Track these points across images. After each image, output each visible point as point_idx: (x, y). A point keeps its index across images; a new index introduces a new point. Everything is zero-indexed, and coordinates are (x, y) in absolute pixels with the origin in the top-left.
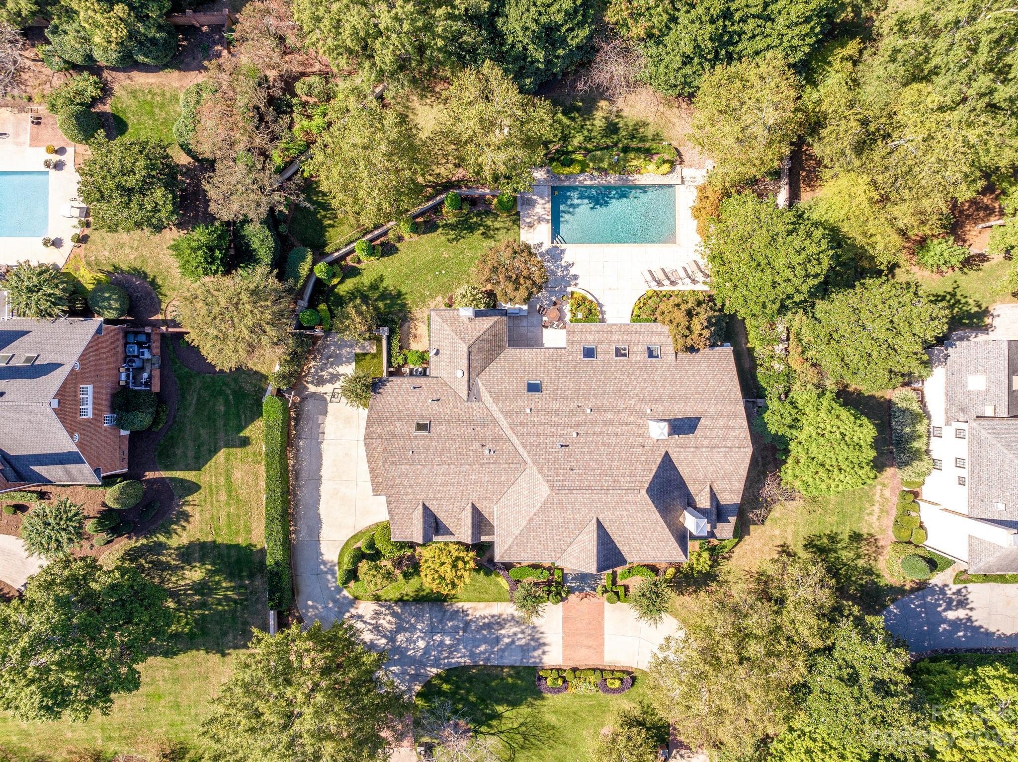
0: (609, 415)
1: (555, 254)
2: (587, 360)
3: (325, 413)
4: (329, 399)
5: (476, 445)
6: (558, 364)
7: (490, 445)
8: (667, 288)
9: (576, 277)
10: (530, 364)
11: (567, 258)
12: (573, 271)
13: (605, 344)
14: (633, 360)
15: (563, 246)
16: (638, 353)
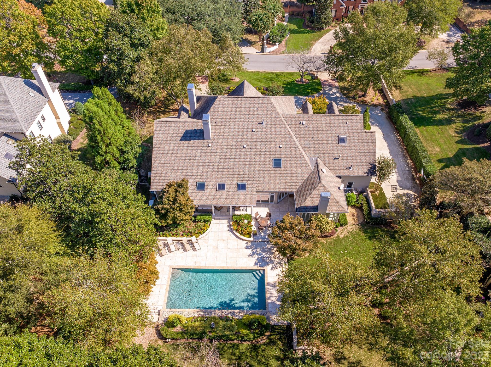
0: (233, 143)
1: (262, 262)
2: (243, 182)
3: (398, 181)
4: (398, 187)
5: (311, 127)
6: (262, 180)
7: (303, 127)
8: (185, 239)
9: (247, 248)
10: (279, 180)
11: (254, 259)
12: (249, 251)
13: (231, 192)
14: (214, 182)
15: (256, 267)
16: (211, 186)
